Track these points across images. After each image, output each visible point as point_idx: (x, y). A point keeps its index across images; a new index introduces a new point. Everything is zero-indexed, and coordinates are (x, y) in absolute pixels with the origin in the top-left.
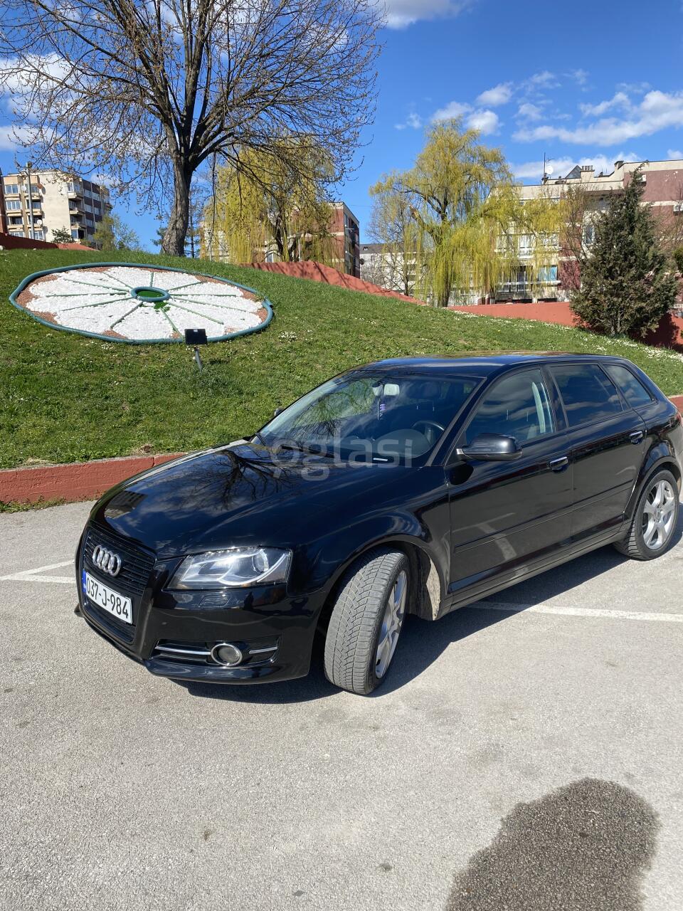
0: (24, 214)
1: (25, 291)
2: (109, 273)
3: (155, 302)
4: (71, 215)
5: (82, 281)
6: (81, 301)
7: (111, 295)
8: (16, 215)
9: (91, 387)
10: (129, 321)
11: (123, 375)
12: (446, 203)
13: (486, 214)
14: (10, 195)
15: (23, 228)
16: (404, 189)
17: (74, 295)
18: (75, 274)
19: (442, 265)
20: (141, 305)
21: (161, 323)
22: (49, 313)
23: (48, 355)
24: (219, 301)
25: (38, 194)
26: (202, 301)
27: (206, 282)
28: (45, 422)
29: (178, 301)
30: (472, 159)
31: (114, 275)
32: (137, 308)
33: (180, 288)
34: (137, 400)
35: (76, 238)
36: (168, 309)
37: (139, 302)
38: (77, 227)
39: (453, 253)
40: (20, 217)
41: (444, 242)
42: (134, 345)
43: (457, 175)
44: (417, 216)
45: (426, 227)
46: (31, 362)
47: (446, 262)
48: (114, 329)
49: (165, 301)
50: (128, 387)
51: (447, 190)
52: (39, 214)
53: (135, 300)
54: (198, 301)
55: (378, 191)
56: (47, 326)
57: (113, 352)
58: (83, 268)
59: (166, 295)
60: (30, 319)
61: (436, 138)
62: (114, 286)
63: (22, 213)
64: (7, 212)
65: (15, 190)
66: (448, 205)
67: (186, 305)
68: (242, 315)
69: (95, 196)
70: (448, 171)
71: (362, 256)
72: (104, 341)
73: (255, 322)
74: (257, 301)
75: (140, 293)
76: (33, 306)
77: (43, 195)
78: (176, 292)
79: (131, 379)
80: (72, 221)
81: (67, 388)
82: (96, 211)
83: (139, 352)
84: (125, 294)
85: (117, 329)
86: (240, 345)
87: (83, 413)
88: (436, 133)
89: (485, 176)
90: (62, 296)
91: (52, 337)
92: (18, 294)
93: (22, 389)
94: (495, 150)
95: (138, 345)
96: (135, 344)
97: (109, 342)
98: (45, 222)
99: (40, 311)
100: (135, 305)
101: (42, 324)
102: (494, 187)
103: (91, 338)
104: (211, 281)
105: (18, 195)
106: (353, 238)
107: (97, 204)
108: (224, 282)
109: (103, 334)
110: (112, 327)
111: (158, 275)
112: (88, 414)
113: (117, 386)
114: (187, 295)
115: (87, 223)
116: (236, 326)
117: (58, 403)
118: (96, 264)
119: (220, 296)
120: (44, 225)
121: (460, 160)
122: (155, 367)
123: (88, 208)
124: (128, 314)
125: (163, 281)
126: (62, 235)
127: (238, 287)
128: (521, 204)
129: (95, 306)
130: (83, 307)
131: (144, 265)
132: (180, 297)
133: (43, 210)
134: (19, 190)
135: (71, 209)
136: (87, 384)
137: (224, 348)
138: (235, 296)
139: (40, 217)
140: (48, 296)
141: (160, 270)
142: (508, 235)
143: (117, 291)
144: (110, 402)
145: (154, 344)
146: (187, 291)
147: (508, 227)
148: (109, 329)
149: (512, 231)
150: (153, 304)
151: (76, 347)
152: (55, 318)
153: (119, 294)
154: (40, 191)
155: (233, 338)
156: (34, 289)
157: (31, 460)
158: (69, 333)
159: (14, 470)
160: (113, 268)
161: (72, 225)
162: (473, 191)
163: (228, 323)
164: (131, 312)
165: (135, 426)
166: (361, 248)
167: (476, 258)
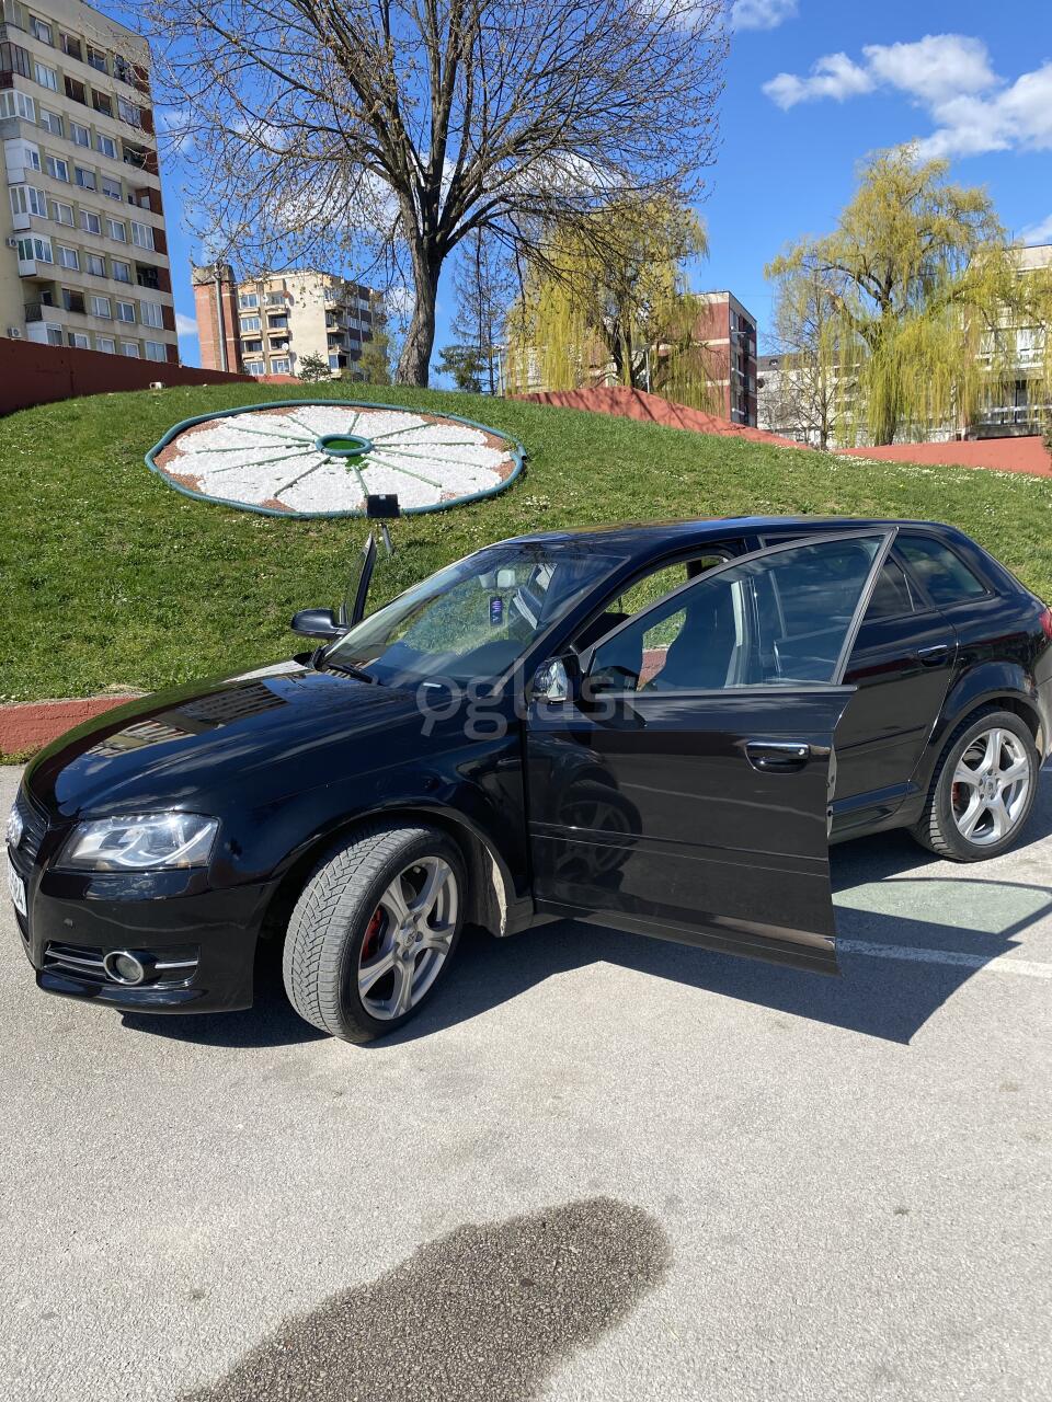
0: (265, 336)
1: (170, 446)
2: (294, 416)
3: (348, 456)
4: (328, 334)
5: (253, 429)
6: (242, 457)
7: (288, 447)
8: (253, 338)
9: (227, 582)
10: (303, 486)
11: (277, 565)
12: (890, 283)
13: (955, 297)
14: (245, 310)
15: (263, 357)
16: (821, 264)
17: (235, 450)
18: (246, 420)
19: (881, 383)
20: (327, 462)
21: (349, 488)
22: (192, 477)
23: (176, 537)
24: (444, 452)
25: (283, 306)
26: (419, 453)
27: (435, 424)
28: (151, 631)
29: (383, 454)
30: (936, 209)
31: (301, 420)
32: (319, 465)
33: (392, 434)
34: (289, 601)
35: (335, 367)
36: (366, 466)
37: (324, 457)
38: (337, 351)
39: (899, 364)
40: (259, 341)
41: (883, 347)
42: (301, 520)
43: (907, 236)
44: (839, 305)
45: (854, 323)
46: (151, 547)
47: (888, 380)
48: (278, 498)
49: (363, 455)
50: (282, 582)
51: (891, 263)
52: (285, 335)
53: (319, 454)
54: (415, 453)
55: (778, 271)
56: (185, 495)
57: (269, 531)
58: (261, 409)
59: (367, 445)
60: (164, 486)
61: (874, 179)
62: (296, 435)
63: (261, 335)
64: (242, 334)
65: (253, 303)
66: (894, 287)
67: (395, 461)
68: (472, 472)
69: (363, 304)
70: (892, 230)
71: (759, 374)
72: (261, 515)
73: (492, 482)
74: (505, 450)
75: (329, 445)
76: (175, 467)
77: (291, 307)
78: (385, 441)
79: (288, 571)
80: (329, 343)
81: (192, 584)
82: (365, 326)
83: (308, 531)
84: (307, 446)
85: (281, 498)
86: (461, 520)
87: (210, 618)
88: (875, 171)
89: (958, 234)
90: (218, 451)
91: (189, 511)
92: (159, 452)
93: (129, 583)
94: (975, 191)
95: (307, 520)
96: (304, 518)
97: (268, 516)
98: (293, 346)
99: (182, 473)
100: (319, 462)
101: (178, 492)
102: (973, 253)
103: (242, 511)
104: (442, 423)
105: (257, 310)
106: (745, 346)
107: (366, 316)
108: (462, 424)
109: (262, 506)
110: (276, 495)
111: (365, 417)
112: (215, 621)
113: (265, 583)
114: (399, 445)
115: (351, 344)
116: (460, 490)
117: (175, 606)
118: (282, 402)
119: (450, 444)
120: (293, 350)
121: (915, 212)
122: (325, 552)
123: (353, 323)
124: (303, 476)
125: (368, 425)
126: (315, 364)
127: (483, 430)
128: (1019, 278)
129: (260, 464)
130: (242, 467)
131: (349, 402)
132: (388, 448)
133: (291, 328)
134: (258, 302)
135: (328, 326)
136: (223, 578)
137: (433, 523)
138: (473, 444)
139: (286, 340)
140: (198, 453)
141: (372, 408)
142: (997, 331)
143: (297, 442)
144: (251, 604)
145: (329, 518)
146: (404, 438)
147: (998, 316)
148: (272, 498)
149: (1003, 323)
150: (345, 460)
151: (219, 525)
152: (198, 483)
153: (299, 446)
154: (287, 301)
155: (449, 508)
156: (182, 443)
157: (114, 686)
158: (212, 504)
159: (85, 700)
160: (302, 408)
161: (330, 348)
162: (937, 261)
163: (449, 486)
164: (310, 472)
165: (279, 639)
166: (758, 363)
167: (937, 370)
